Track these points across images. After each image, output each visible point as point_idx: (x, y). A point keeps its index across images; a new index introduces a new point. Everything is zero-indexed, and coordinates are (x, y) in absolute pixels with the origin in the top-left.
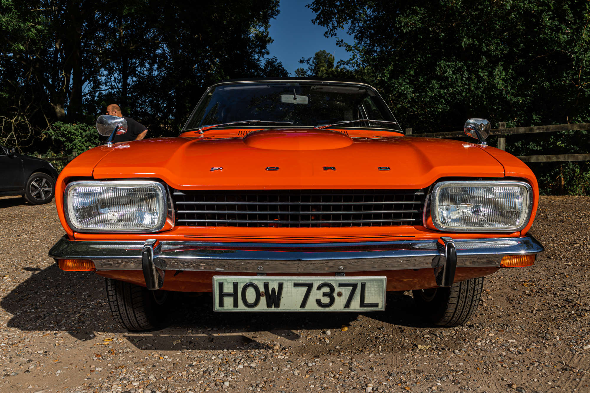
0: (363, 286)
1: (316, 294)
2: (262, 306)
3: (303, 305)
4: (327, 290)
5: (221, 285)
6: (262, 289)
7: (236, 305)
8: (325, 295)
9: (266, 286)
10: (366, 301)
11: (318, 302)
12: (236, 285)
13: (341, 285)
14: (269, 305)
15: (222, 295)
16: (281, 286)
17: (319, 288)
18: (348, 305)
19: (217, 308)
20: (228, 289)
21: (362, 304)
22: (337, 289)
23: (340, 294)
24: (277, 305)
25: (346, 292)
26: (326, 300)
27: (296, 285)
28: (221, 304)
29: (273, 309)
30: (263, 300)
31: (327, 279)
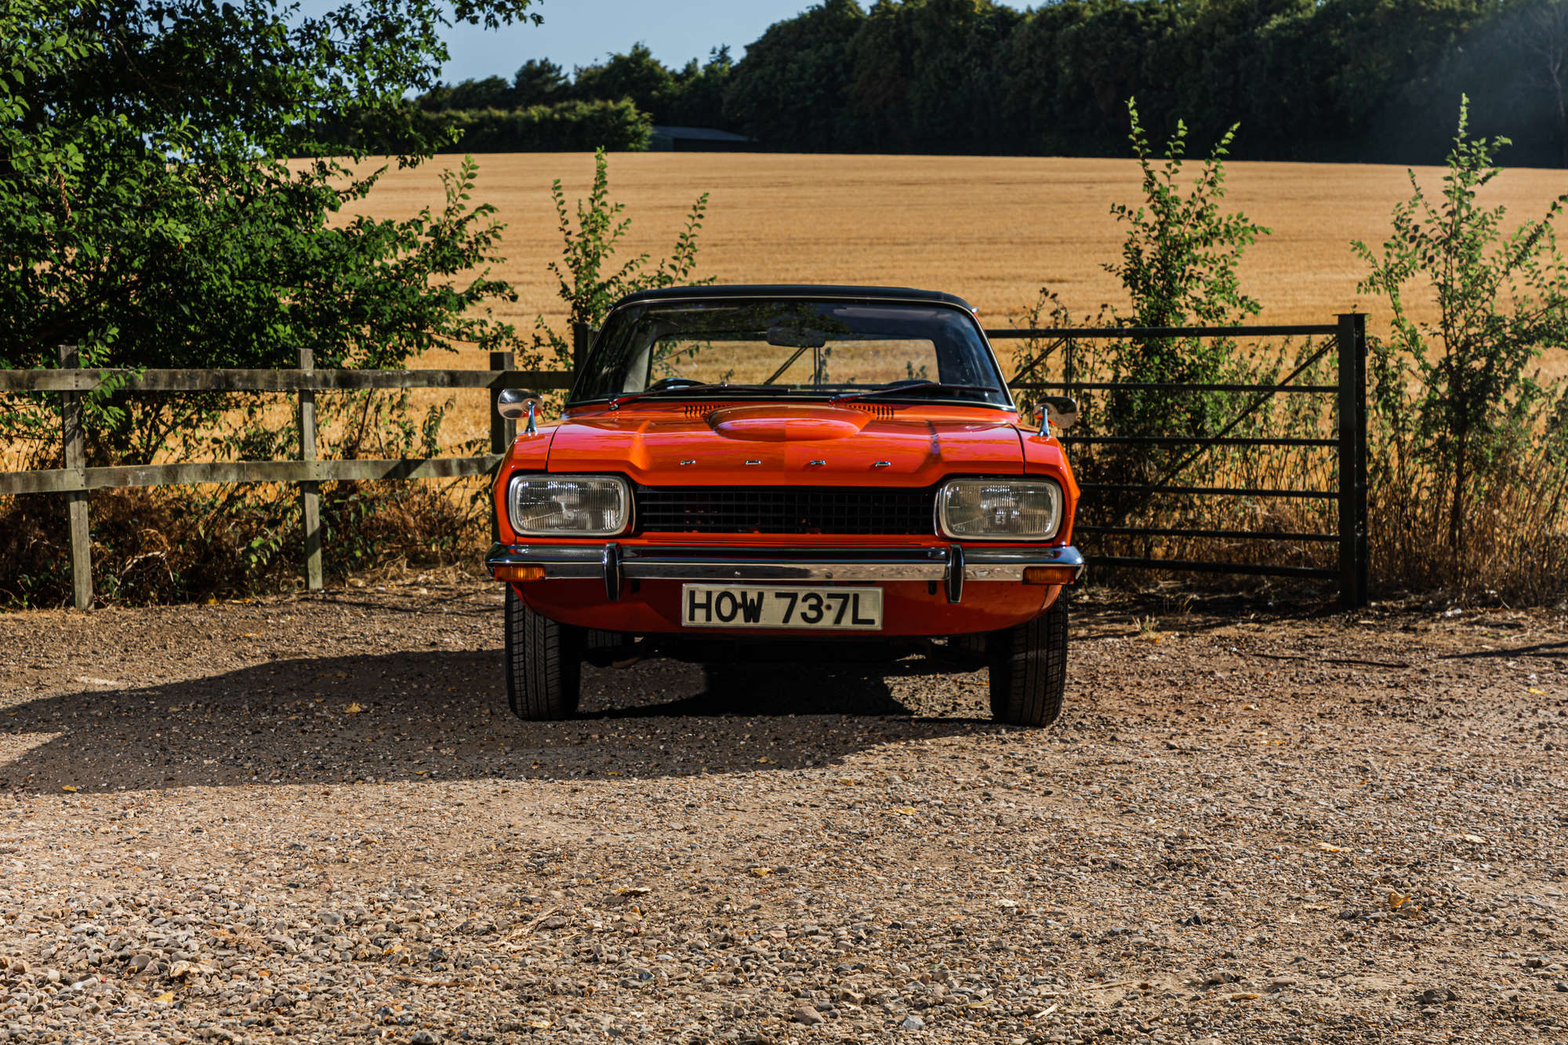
0: (856, 597)
1: (801, 607)
2: (739, 621)
3: (786, 619)
4: (813, 601)
5: (692, 594)
6: (739, 600)
7: (709, 618)
8: (811, 607)
9: (744, 595)
10: (861, 616)
11: (804, 616)
12: (709, 594)
13: (830, 596)
14: (747, 620)
15: (694, 606)
16: (761, 596)
17: (805, 599)
18: (838, 620)
19: (686, 621)
20: (700, 599)
21: (856, 620)
22: (826, 601)
23: (829, 607)
24: (756, 620)
25: (836, 604)
26: (813, 614)
27: (778, 595)
28: (692, 618)
29: (751, 624)
30: (740, 612)
31: (813, 589)
